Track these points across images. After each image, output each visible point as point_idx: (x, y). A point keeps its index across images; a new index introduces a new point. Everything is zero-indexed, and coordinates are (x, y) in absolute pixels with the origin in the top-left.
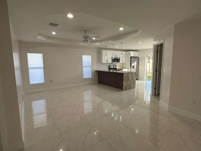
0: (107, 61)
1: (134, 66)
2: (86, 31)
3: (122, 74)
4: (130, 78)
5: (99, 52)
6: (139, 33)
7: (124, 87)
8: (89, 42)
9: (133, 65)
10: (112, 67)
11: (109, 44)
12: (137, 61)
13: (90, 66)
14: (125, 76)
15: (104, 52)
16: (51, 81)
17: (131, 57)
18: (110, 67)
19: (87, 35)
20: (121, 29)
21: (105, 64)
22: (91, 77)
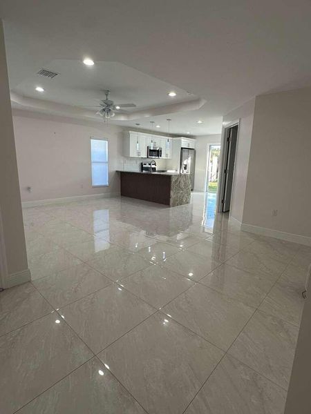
0: (139, 153)
1: (186, 165)
2: (107, 92)
3: (169, 177)
4: (182, 185)
5: (123, 134)
6: (203, 103)
7: (171, 201)
10: (148, 166)
11: (145, 120)
12: (193, 156)
13: (106, 163)
14: (173, 180)
15: (133, 136)
17: (182, 148)
18: (144, 166)
19: (109, 99)
20: (172, 94)
21: (133, 158)
22: (107, 183)
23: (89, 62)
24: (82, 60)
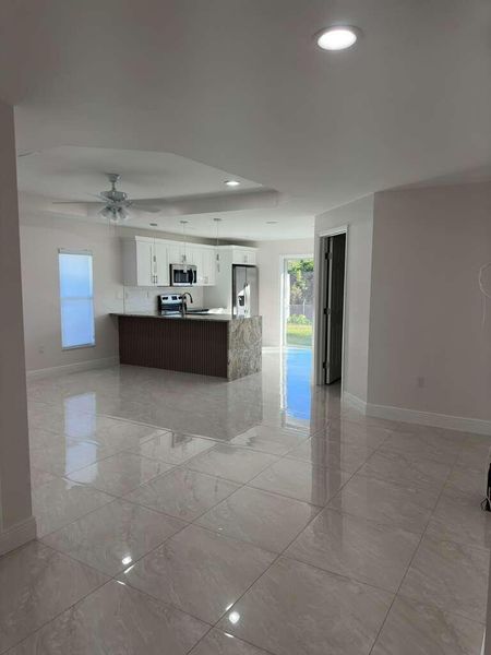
0: (154, 279)
1: (242, 297)
2: (113, 178)
3: (222, 326)
4: (247, 338)
7: (231, 368)
9: (240, 293)
10: (170, 301)
12: (254, 279)
13: (89, 298)
14: (232, 330)
17: (234, 266)
18: (164, 302)
20: (233, 183)
21: (144, 288)
22: (93, 341)
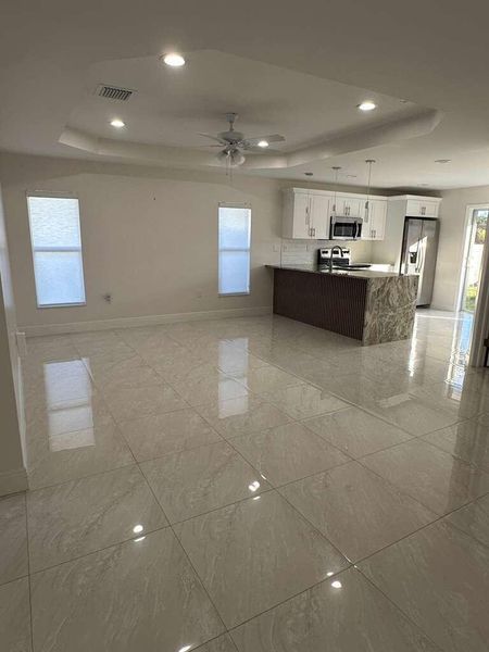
0: (312, 231)
1: (415, 254)
2: (230, 116)
3: (363, 283)
4: (394, 299)
5: (282, 194)
6: (436, 123)
7: (367, 333)
8: (243, 159)
9: (412, 248)
10: (328, 255)
12: (432, 233)
13: (246, 251)
14: (373, 289)
16: (108, 298)
17: (407, 218)
18: (323, 256)
19: (237, 129)
20: (367, 106)
21: (302, 241)
22: (248, 289)
23: (174, 60)
24: (161, 58)
